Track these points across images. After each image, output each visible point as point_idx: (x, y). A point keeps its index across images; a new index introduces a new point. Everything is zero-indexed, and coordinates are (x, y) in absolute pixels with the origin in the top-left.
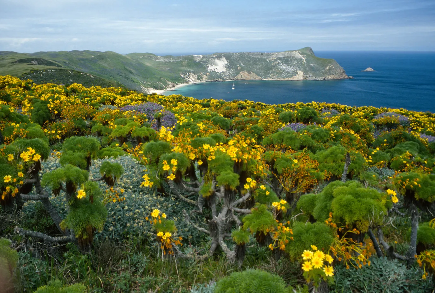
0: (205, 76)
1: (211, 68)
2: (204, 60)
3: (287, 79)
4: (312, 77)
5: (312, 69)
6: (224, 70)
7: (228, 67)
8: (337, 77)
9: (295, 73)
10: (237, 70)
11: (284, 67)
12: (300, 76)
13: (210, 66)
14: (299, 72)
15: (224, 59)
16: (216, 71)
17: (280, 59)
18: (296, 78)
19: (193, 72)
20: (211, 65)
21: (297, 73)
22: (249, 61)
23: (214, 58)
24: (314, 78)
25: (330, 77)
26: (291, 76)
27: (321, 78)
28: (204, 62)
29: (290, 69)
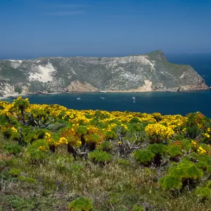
0: (25, 87)
1: (33, 77)
2: (24, 66)
3: (131, 91)
4: (163, 89)
5: (163, 78)
6: (51, 79)
7: (56, 76)
8: (194, 87)
9: (142, 83)
10: (66, 79)
11: (127, 75)
12: (147, 87)
13: (31, 74)
14: (146, 82)
15: (50, 65)
16: (40, 80)
17: (122, 65)
18: (142, 90)
19: (9, 83)
20: (34, 72)
21: (144, 83)
22: (83, 68)
23: (37, 64)
24: (165, 89)
25: (186, 88)
26: (136, 88)
27: (174, 90)
28: (24, 69)
29: (136, 78)
